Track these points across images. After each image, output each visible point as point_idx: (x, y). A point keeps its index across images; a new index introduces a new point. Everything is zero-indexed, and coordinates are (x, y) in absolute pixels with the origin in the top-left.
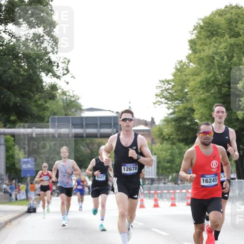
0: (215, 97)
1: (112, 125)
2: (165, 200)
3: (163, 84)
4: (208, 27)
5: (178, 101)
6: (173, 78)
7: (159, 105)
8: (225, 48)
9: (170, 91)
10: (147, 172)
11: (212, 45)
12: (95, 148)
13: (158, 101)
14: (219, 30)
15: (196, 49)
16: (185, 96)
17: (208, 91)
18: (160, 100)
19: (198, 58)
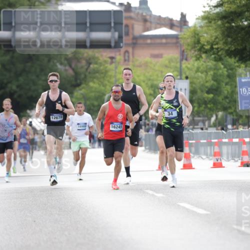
1: (112, 25)
2: (204, 157)
12: (82, 67)
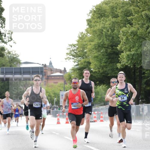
0: (103, 55)
1: (40, 72)
3: (71, 47)
4: (99, 11)
5: (80, 58)
6: (77, 43)
7: (69, 60)
8: (110, 25)
9: (76, 51)
10: (61, 101)
11: (101, 23)
13: (68, 58)
14: (106, 13)
15: (91, 25)
16: (85, 54)
17: (99, 51)
18: (70, 57)
19: (93, 30)
